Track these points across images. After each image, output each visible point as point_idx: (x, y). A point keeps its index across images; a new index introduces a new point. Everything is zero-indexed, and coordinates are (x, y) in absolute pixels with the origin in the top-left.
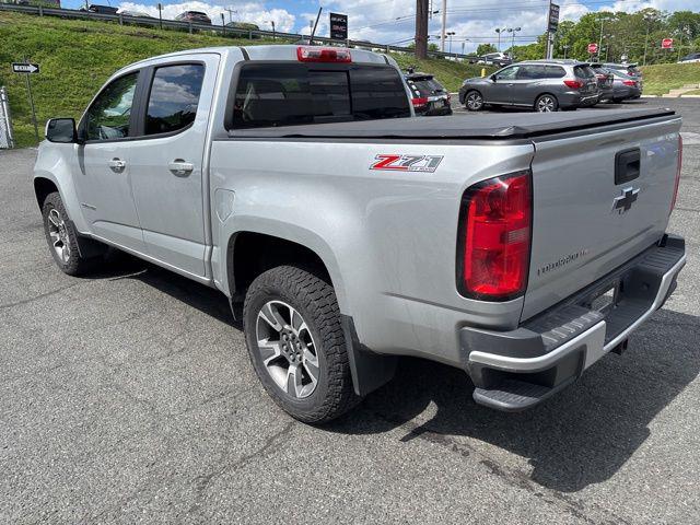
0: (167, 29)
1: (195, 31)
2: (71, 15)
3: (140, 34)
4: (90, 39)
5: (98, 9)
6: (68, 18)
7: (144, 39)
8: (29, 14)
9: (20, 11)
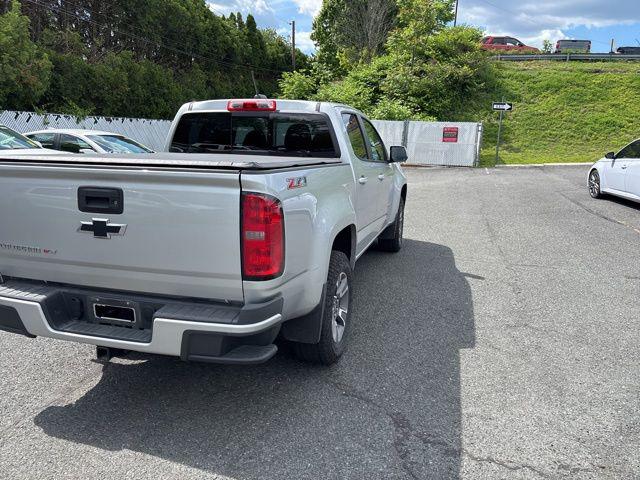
5: (623, 53)
8: (557, 61)
9: (550, 59)
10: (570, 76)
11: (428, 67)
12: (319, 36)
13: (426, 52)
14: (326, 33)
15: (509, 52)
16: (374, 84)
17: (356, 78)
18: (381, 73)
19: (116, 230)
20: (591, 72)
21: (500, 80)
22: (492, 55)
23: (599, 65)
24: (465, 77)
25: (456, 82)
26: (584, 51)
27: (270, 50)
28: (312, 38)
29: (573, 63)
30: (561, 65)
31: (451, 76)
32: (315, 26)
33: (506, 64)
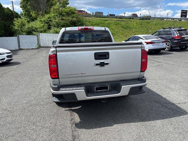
0: (126, 19)
1: (133, 19)
2: (105, 17)
3: (119, 20)
4: (107, 22)
5: (110, 15)
6: (104, 18)
7: (119, 21)
8: (96, 17)
9: (94, 17)
10: (101, 21)
11: (64, 18)
12: (23, 7)
13: (63, 13)
14: (25, 6)
15: (84, 14)
16: (48, 23)
17: (41, 21)
18: (49, 19)
19: (107, 64)
20: (105, 20)
21: (84, 22)
22: (79, 15)
23: (106, 19)
24: (75, 21)
25: (73, 22)
26: (102, 15)
27: (6, 11)
28: (21, 7)
29: (100, 18)
30: (97, 19)
31: (71, 21)
32: (21, 3)
33: (84, 18)
